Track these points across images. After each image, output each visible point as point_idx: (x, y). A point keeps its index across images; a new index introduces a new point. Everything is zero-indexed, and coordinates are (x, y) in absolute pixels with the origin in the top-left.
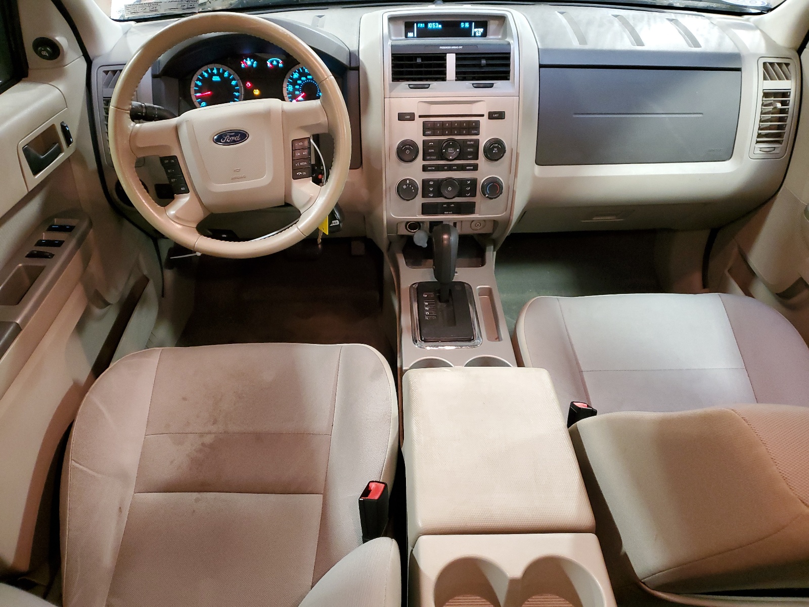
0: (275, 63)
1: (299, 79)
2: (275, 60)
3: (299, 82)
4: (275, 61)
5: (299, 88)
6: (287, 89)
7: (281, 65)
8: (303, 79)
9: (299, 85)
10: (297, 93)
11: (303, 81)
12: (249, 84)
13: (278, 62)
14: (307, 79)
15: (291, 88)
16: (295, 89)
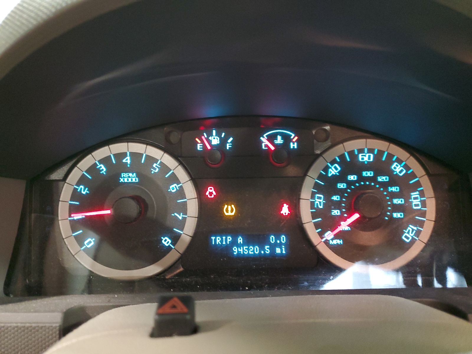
0: (279, 140)
1: (342, 177)
2: (281, 134)
3: (341, 186)
4: (279, 137)
5: (340, 202)
6: (312, 204)
7: (293, 145)
8: (352, 178)
9: (341, 192)
10: (336, 212)
11: (350, 183)
12: (211, 191)
13: (286, 139)
14: (361, 178)
15: (320, 201)
16: (330, 205)
